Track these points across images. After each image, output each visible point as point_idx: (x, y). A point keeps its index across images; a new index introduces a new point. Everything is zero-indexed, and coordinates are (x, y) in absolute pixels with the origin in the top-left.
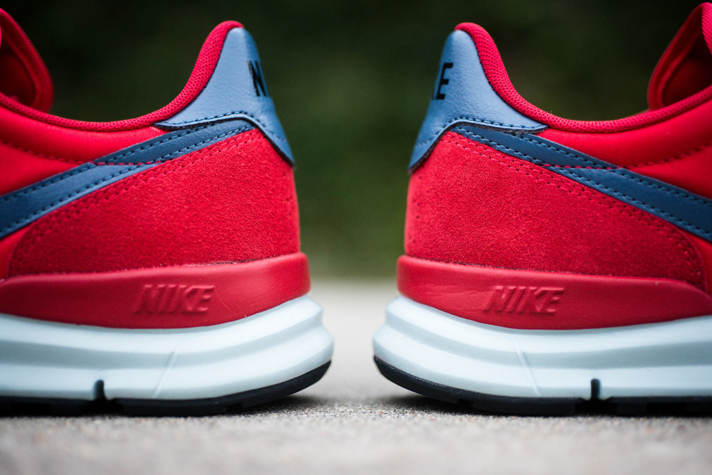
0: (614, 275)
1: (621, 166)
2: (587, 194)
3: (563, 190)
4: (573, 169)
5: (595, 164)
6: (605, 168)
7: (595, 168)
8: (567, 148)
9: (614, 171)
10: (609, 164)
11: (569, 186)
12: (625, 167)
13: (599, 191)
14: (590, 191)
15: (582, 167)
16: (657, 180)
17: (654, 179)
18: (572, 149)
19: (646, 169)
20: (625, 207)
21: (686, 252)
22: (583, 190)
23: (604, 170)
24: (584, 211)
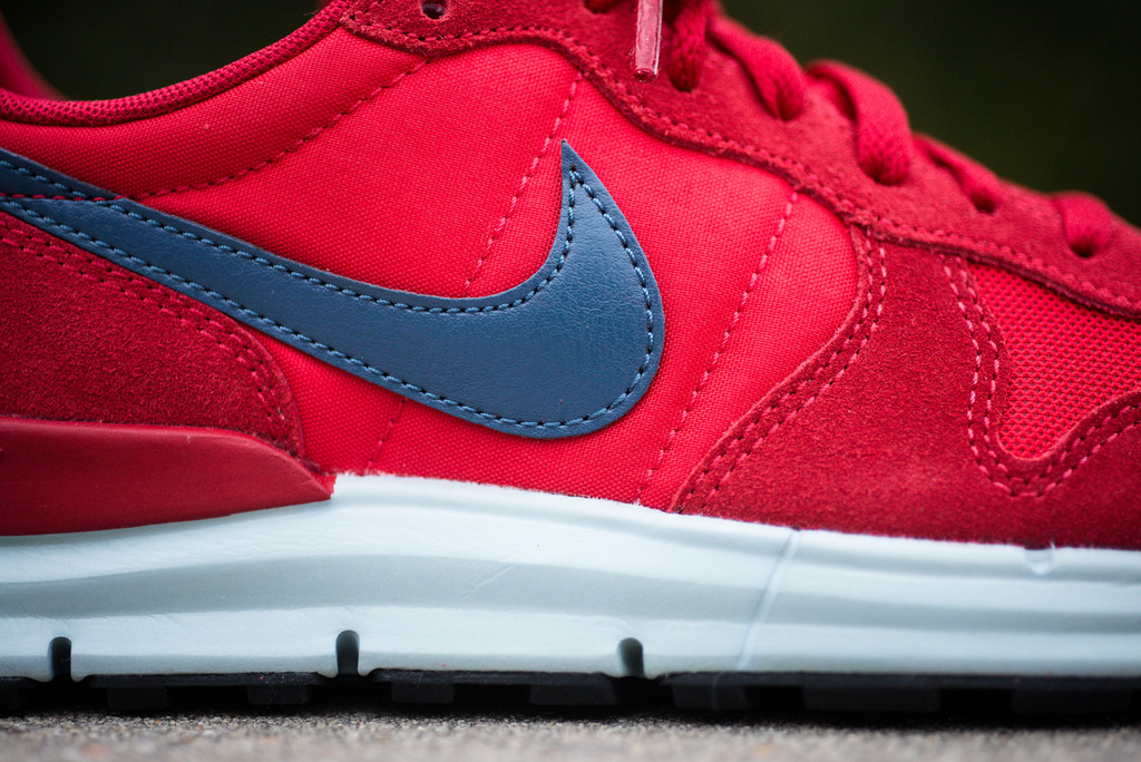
0: (106, 422)
1: (122, 194)
2: (55, 253)
3: (7, 245)
4: (29, 200)
5: (71, 190)
6: (90, 198)
7: (72, 199)
8: (15, 155)
9: (109, 205)
10: (98, 189)
11: (19, 236)
12: (132, 198)
13: (79, 247)
14: (61, 246)
15: (47, 197)
16: (194, 224)
17: (188, 222)
18: (26, 159)
19: (174, 200)
20: (131, 279)
21: (254, 374)
22: (48, 245)
23: (89, 203)
24: (45, 287)
